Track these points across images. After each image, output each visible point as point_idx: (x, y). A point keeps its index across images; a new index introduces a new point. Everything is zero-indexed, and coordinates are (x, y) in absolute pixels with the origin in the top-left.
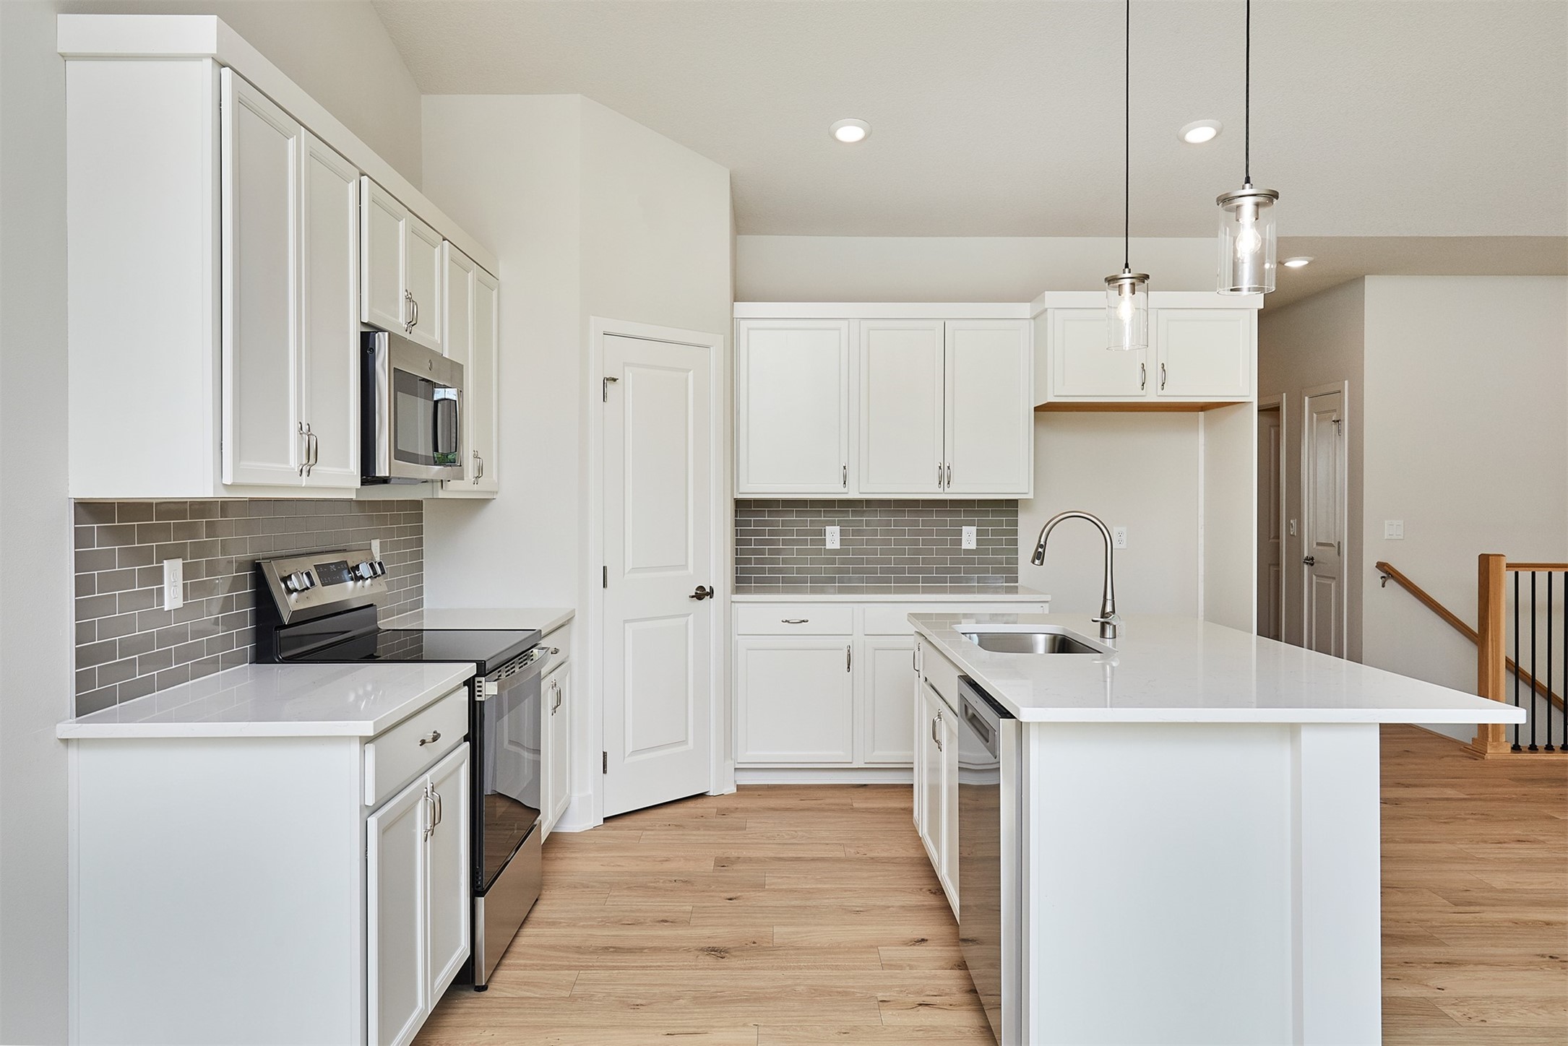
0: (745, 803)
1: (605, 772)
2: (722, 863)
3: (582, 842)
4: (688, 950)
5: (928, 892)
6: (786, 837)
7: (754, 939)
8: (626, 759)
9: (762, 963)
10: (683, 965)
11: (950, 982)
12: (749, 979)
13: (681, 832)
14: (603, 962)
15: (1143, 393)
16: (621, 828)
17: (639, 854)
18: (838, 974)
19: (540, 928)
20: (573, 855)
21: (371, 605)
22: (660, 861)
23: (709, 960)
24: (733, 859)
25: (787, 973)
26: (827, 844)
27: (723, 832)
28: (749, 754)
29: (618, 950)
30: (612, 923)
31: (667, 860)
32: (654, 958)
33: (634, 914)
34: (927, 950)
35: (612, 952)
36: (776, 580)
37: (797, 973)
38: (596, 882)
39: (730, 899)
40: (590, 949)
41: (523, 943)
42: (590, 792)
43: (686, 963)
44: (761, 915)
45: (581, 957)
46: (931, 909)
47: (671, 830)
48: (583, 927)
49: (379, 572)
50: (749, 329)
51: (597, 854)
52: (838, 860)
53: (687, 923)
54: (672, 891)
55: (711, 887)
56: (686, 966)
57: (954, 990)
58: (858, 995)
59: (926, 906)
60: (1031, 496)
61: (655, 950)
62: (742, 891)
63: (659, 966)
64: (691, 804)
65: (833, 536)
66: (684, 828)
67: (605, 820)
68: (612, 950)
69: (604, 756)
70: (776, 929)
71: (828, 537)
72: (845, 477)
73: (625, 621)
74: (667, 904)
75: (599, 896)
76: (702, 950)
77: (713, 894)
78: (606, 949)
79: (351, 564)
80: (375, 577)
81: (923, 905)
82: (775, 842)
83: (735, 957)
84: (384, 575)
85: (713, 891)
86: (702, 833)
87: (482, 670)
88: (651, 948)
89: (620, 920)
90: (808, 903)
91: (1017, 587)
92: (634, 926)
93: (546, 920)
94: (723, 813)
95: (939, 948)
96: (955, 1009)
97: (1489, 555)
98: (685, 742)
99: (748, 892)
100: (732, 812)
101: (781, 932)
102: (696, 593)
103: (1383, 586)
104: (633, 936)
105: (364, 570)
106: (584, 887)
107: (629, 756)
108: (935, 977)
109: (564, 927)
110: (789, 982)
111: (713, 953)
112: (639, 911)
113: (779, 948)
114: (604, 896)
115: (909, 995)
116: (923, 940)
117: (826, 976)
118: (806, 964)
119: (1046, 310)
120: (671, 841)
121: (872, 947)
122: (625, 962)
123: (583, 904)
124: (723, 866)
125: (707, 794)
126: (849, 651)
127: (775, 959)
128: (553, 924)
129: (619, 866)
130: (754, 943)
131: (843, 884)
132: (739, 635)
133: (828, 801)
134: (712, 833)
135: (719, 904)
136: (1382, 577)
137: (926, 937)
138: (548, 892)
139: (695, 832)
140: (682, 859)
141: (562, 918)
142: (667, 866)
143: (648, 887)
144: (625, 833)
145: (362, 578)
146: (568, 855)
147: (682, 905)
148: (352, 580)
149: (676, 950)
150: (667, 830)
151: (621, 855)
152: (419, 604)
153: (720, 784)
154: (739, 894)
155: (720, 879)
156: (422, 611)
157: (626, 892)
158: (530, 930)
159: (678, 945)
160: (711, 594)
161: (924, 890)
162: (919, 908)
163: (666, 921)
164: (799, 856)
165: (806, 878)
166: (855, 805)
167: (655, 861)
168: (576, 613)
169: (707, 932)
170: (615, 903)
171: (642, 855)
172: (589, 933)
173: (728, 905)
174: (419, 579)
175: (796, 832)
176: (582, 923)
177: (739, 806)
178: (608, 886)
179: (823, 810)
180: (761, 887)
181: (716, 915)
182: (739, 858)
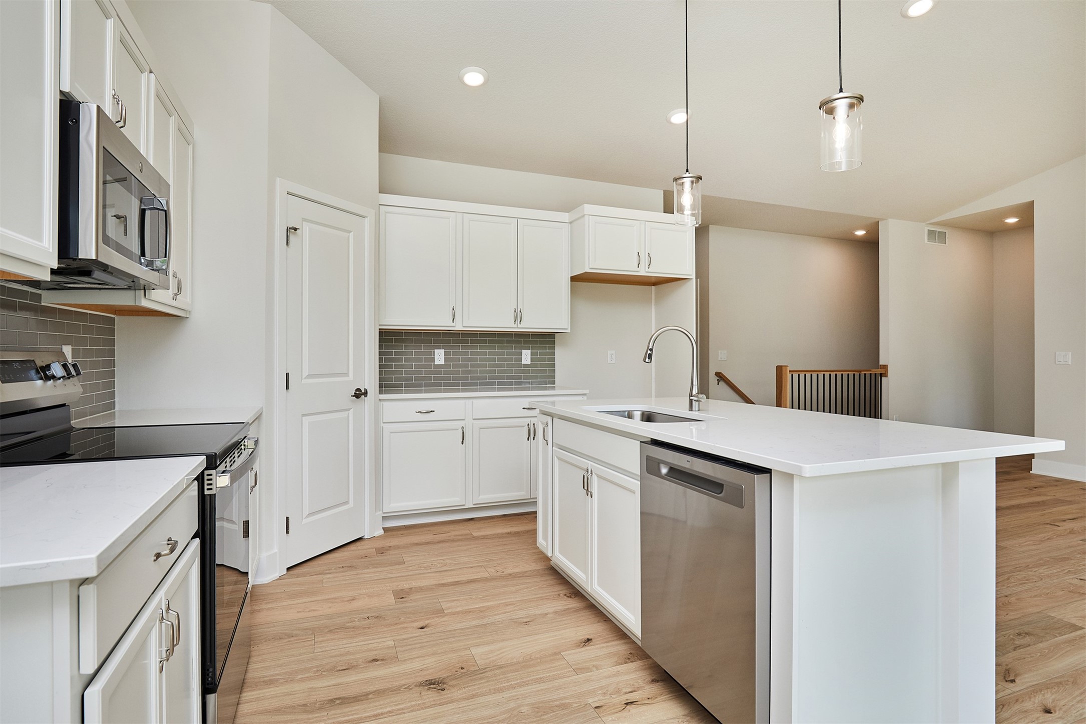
0: (393, 542)
1: (288, 532)
2: (401, 595)
3: (272, 592)
4: (409, 688)
5: (565, 597)
6: (439, 565)
7: (460, 665)
8: (303, 521)
9: (479, 689)
10: (412, 706)
11: (633, 676)
12: (477, 708)
13: (355, 572)
14: (334, 718)
15: (638, 269)
16: (304, 575)
17: (327, 597)
18: (546, 687)
19: (259, 689)
20: (269, 606)
21: (64, 405)
22: (348, 601)
23: (430, 696)
24: (407, 591)
25: (506, 695)
26: (472, 567)
27: (388, 568)
28: (393, 505)
29: (344, 701)
30: (327, 671)
31: (353, 599)
32: (382, 703)
33: (344, 658)
34: (597, 649)
35: (339, 704)
36: (401, 386)
37: (513, 693)
38: (299, 630)
39: (422, 628)
40: (317, 706)
41: (246, 711)
42: (276, 550)
43: (413, 703)
44: (453, 639)
45: (310, 716)
46: (577, 610)
47: (345, 572)
48: (302, 680)
49: (73, 373)
50: (386, 212)
51: (289, 602)
52: (486, 580)
53: (395, 659)
54: (369, 628)
55: (400, 619)
56: (414, 705)
57: (640, 682)
58: (575, 705)
59: (571, 609)
60: (569, 331)
61: (379, 693)
62: (428, 619)
63: (390, 712)
64: (352, 547)
65: (439, 356)
66: (356, 568)
67: (288, 569)
68: (338, 702)
69: (287, 520)
70: (475, 651)
71: (436, 357)
72: (454, 316)
73: (303, 415)
74: (370, 642)
75: (306, 644)
76: (421, 685)
77: (405, 625)
78: (332, 702)
79: (40, 363)
80: (69, 378)
81: (569, 609)
82: (432, 570)
83: (453, 686)
84: (79, 376)
85: (405, 622)
86: (373, 570)
87: (212, 462)
88: (375, 692)
89: (334, 667)
90: (485, 621)
91: (555, 387)
92: (349, 671)
93: (262, 679)
94: (381, 551)
95: (605, 645)
96: (653, 702)
97: (782, 366)
98: (347, 503)
99: (433, 618)
100: (387, 550)
101: (481, 653)
102: (355, 393)
103: (718, 384)
104: (353, 682)
105: (57, 370)
106: (289, 637)
107: (306, 518)
108: (618, 674)
109: (282, 683)
110: (512, 705)
111: (432, 686)
112: (348, 653)
113: (483, 670)
114: (310, 643)
115: (613, 696)
116: (589, 640)
117: (538, 691)
118: (515, 682)
119: (584, 216)
120: (350, 581)
121: (555, 654)
122: (357, 714)
123: (294, 656)
124: (402, 598)
125: (364, 538)
126: (463, 430)
127: (488, 681)
128: (270, 682)
129: (314, 610)
130: (462, 668)
131: (502, 600)
132: (384, 423)
133: (453, 533)
134: (379, 569)
135: (415, 635)
136: (718, 380)
137: (590, 637)
138: (256, 648)
139: (366, 571)
140: (365, 596)
141: (278, 675)
142: (356, 605)
143: (347, 628)
144: (308, 578)
145: (53, 377)
146: (264, 606)
147: (383, 642)
148: (41, 379)
149: (396, 690)
150: (343, 572)
151: (313, 599)
152: (112, 406)
153: (372, 529)
154: (427, 622)
155: (405, 610)
156: (114, 412)
157: (329, 636)
158: (249, 694)
159: (397, 684)
160: (366, 394)
161: (561, 595)
162: (566, 612)
163: (376, 660)
164: (456, 580)
165: (471, 598)
166: (475, 534)
167: (343, 601)
168: (264, 410)
169: (417, 665)
170: (324, 649)
171: (330, 597)
172: (311, 686)
173: (422, 634)
174: (112, 385)
175: (444, 560)
176: (299, 677)
177: (391, 544)
178: (311, 632)
179: (453, 541)
180: (440, 612)
181: (417, 646)
182: (411, 588)
